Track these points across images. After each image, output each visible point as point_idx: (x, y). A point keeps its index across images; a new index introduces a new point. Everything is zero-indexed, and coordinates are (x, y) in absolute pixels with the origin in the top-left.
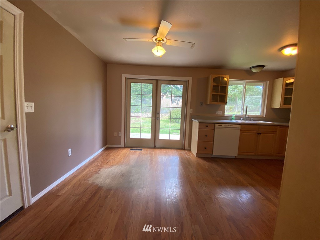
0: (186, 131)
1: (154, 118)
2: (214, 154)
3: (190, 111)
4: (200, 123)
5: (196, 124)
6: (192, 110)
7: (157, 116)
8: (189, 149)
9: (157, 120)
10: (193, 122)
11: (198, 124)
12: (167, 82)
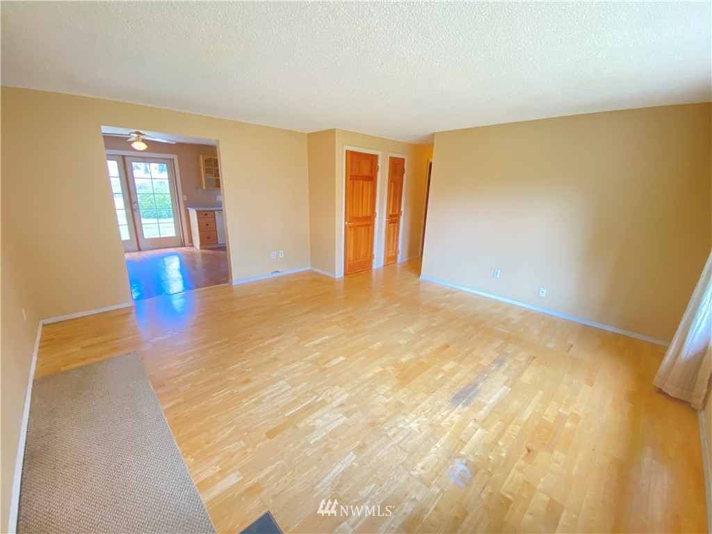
0: (182, 223)
1: (129, 211)
2: (219, 243)
3: (182, 198)
4: (198, 212)
5: (193, 213)
6: (185, 196)
7: (134, 207)
8: (191, 244)
9: (135, 213)
10: (190, 211)
11: (195, 213)
12: (140, 159)
